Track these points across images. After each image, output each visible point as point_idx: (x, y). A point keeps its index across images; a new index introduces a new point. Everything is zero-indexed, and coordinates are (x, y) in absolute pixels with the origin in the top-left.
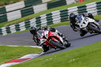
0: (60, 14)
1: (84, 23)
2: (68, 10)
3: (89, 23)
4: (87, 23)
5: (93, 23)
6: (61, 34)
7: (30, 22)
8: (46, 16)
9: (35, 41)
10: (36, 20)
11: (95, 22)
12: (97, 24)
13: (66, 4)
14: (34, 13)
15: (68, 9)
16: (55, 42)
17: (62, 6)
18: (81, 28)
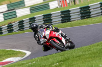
9: (36, 39)
14: (16, 17)
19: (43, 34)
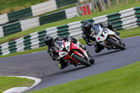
0: (58, 32)
1: (102, 35)
2: (68, 27)
3: (109, 36)
4: (106, 35)
5: (114, 36)
6: (83, 46)
7: (15, 43)
8: (38, 35)
9: (50, 54)
10: (24, 40)
11: (116, 35)
12: (118, 37)
13: (66, 18)
14: (21, 30)
15: (68, 24)
16: (80, 56)
17: (59, 20)
18: (98, 41)
19: (63, 46)
